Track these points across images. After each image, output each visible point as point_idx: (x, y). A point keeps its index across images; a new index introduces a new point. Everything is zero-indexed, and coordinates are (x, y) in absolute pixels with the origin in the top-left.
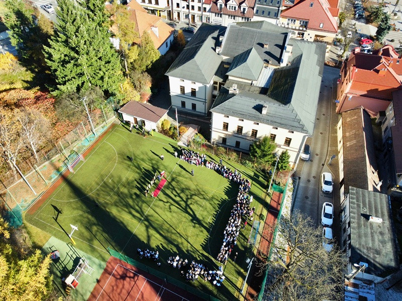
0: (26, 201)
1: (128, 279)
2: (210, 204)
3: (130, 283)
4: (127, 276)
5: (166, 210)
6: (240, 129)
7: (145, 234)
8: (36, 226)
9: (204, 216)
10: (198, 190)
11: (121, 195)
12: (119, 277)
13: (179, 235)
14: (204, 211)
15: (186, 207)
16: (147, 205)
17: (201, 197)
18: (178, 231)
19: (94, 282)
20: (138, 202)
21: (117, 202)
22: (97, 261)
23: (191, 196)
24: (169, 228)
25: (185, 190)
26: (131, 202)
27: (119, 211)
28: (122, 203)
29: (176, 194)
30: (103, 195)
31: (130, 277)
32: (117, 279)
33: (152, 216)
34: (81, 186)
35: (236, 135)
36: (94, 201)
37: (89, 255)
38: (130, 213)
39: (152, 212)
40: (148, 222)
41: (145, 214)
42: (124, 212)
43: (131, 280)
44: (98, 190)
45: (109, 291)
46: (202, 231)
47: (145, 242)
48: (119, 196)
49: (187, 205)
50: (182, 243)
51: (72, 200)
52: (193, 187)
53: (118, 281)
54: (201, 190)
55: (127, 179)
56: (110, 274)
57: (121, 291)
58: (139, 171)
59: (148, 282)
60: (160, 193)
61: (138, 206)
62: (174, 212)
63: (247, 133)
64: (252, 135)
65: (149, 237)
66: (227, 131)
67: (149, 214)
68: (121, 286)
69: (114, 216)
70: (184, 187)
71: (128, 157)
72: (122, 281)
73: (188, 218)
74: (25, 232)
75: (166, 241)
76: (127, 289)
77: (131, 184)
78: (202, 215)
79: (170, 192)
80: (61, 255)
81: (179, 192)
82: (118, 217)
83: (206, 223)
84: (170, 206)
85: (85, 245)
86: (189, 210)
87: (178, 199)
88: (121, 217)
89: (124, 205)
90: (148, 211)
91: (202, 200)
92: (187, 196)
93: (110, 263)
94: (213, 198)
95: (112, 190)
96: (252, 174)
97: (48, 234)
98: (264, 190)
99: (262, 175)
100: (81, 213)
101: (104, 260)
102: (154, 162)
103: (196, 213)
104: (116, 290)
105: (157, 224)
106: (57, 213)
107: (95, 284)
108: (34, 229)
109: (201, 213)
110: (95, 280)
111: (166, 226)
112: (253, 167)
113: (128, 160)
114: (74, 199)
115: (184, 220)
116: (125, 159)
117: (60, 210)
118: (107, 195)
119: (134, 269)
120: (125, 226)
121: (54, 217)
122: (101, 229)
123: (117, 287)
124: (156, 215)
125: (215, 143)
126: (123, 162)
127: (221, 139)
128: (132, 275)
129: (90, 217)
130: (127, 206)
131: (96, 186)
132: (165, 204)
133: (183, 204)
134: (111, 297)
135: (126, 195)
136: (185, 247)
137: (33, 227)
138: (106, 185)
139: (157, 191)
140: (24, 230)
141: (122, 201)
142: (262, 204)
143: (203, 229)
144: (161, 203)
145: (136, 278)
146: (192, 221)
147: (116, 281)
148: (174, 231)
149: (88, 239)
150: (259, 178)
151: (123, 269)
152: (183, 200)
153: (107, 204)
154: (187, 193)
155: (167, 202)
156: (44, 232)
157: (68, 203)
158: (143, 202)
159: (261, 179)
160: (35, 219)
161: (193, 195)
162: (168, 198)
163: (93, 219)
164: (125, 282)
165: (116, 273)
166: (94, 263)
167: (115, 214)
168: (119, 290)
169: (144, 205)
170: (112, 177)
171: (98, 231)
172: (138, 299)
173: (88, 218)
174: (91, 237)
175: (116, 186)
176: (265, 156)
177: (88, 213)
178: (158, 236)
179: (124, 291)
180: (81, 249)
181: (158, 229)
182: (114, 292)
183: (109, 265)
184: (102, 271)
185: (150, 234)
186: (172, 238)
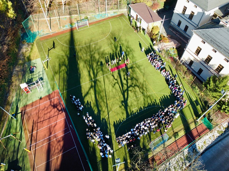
0: (43, 31)
1: (56, 109)
2: (144, 99)
3: (55, 113)
4: (56, 107)
5: (111, 84)
6: (209, 59)
7: (87, 90)
8: (38, 48)
9: (133, 104)
10: (143, 85)
11: (92, 58)
12: (52, 104)
13: (106, 105)
14: (135, 101)
15: (125, 91)
16: (102, 74)
17: (141, 91)
18: (108, 102)
19: (39, 98)
20: (99, 68)
21: (87, 61)
22: (49, 87)
23: (135, 86)
24: (104, 96)
25: (134, 79)
26: (95, 65)
27: (84, 67)
28: (89, 63)
29: (126, 78)
30: (83, 52)
31: (58, 109)
32: (51, 104)
33: (100, 82)
34: (76, 40)
35: (203, 63)
36: (75, 52)
37: (48, 81)
38: (89, 72)
39: (102, 80)
40: (95, 84)
41: (97, 78)
42: (86, 69)
43: (57, 111)
44: (83, 47)
45: (41, 108)
46: (123, 113)
47: (83, 95)
48: (91, 58)
49: (127, 90)
50: (104, 112)
51: (65, 45)
52: (141, 80)
53: (51, 106)
54: (145, 86)
55: (104, 51)
56: (49, 99)
57: (47, 113)
58: (114, 50)
59: (65, 120)
60: (116, 71)
61: (97, 70)
62: (115, 89)
63: (213, 65)
64: (216, 70)
65: (87, 93)
66: (197, 56)
67: (99, 80)
68: (49, 110)
69: (79, 68)
70: (135, 77)
71: (115, 38)
72: (52, 108)
73: (121, 98)
74: (30, 47)
75: (95, 103)
76: (51, 115)
77: (103, 55)
78: (132, 103)
79: (123, 74)
80: (36, 71)
81: (129, 78)
82: (80, 70)
83: (130, 110)
84: (116, 83)
85: (51, 73)
86: (126, 94)
87: (124, 82)
88: (82, 71)
89: (90, 64)
90: (100, 77)
91: (140, 93)
92: (132, 84)
93: (55, 93)
94: (149, 96)
95: (91, 52)
96: (194, 99)
97: (39, 56)
98: (194, 117)
99: (202, 104)
100: (64, 54)
101: (53, 89)
102: (128, 50)
103: (129, 99)
104: (45, 111)
105: (99, 89)
106: (52, 47)
107: (38, 99)
108: (35, 49)
109: (133, 101)
110: (40, 97)
111: (103, 94)
112: (199, 94)
113: (114, 40)
114: (67, 45)
115: (117, 98)
116: (112, 38)
117: (55, 46)
118: (85, 53)
119: (64, 106)
120: (80, 78)
121: (50, 48)
122: (66, 70)
123: (47, 109)
124: (103, 83)
125: (183, 61)
126: (109, 39)
127: (190, 61)
128: (60, 109)
129: (66, 60)
130: (91, 66)
131: (84, 44)
132: (114, 80)
133: (125, 87)
134: (40, 113)
135: (95, 60)
136: (104, 115)
137: (36, 47)
138: (89, 47)
139: (116, 68)
140: (31, 46)
141: (91, 62)
142: (184, 125)
143: (125, 112)
144: (112, 78)
145: (61, 112)
146: (122, 102)
147: (49, 105)
148: (105, 100)
149: (55, 71)
150: (197, 105)
151: (58, 102)
152: (127, 85)
153: (81, 58)
154: (134, 82)
155: (116, 80)
156: (39, 54)
157: (62, 45)
158: (102, 70)
159: (199, 107)
160: (40, 44)
161: (137, 86)
162: (119, 77)
163: (67, 62)
164: (53, 110)
165: (53, 101)
166: (47, 87)
167: (80, 67)
168: (46, 112)
169: (101, 72)
170: (96, 44)
171: (63, 70)
172: (52, 125)
173: (65, 60)
174: (58, 71)
175: (94, 51)
176: (215, 91)
177: (67, 57)
178: (93, 96)
179: (48, 115)
180: (47, 75)
181: (97, 93)
182: (44, 111)
183: (53, 94)
184: (47, 94)
185: (89, 92)
186: (101, 104)
